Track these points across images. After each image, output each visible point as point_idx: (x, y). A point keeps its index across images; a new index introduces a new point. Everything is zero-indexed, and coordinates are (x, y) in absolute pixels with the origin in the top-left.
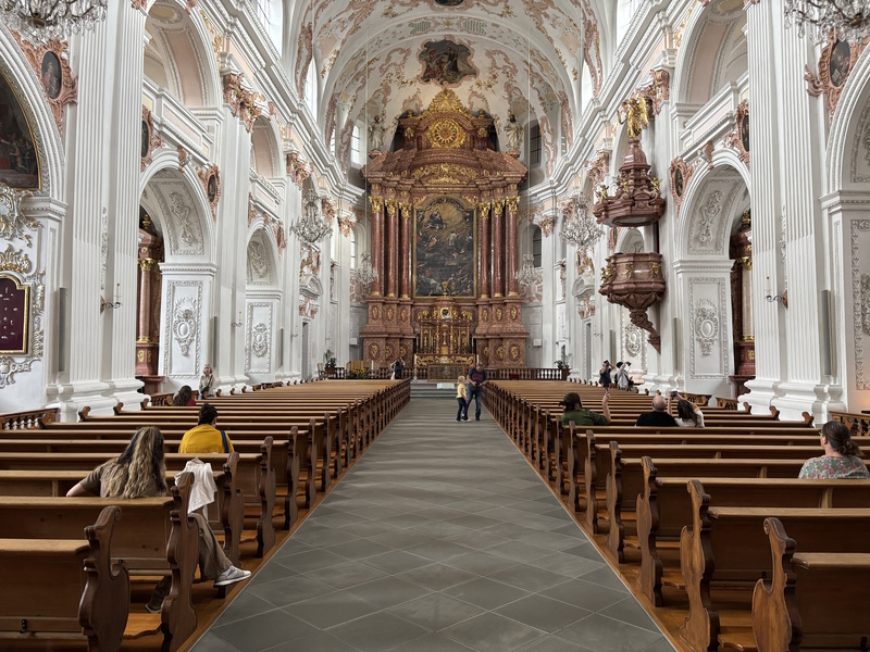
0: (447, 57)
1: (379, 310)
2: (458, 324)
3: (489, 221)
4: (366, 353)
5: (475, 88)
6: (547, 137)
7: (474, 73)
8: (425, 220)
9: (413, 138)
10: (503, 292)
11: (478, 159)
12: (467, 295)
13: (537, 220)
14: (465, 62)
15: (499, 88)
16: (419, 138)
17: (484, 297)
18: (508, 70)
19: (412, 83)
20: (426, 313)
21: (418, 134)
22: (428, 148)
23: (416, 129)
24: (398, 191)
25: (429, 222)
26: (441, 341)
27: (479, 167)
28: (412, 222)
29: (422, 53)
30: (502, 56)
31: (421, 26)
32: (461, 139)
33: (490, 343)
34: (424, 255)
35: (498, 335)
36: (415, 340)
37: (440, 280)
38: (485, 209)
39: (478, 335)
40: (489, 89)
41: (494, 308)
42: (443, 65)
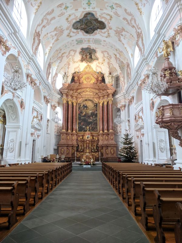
0: (88, 54)
1: (64, 136)
2: (92, 141)
3: (103, 107)
4: (59, 152)
5: (98, 64)
6: (121, 79)
7: (97, 59)
8: (81, 106)
9: (77, 80)
10: (108, 130)
11: (99, 87)
12: (95, 131)
13: (119, 106)
14: (94, 55)
15: (106, 64)
16: (79, 80)
17: (101, 132)
18: (109, 58)
19: (77, 62)
20: (81, 137)
21: (79, 79)
22: (82, 83)
23: (79, 77)
24: (72, 97)
25: (82, 107)
26: (86, 147)
27: (99, 89)
28: (77, 107)
29: (80, 52)
30: (106, 53)
31: (80, 42)
32: (93, 81)
33: (104, 148)
34: (81, 117)
35: (107, 145)
36: (77, 147)
37: (86, 126)
38: (101, 103)
39: (99, 145)
40: (103, 64)
41: (105, 136)
42: (87, 56)
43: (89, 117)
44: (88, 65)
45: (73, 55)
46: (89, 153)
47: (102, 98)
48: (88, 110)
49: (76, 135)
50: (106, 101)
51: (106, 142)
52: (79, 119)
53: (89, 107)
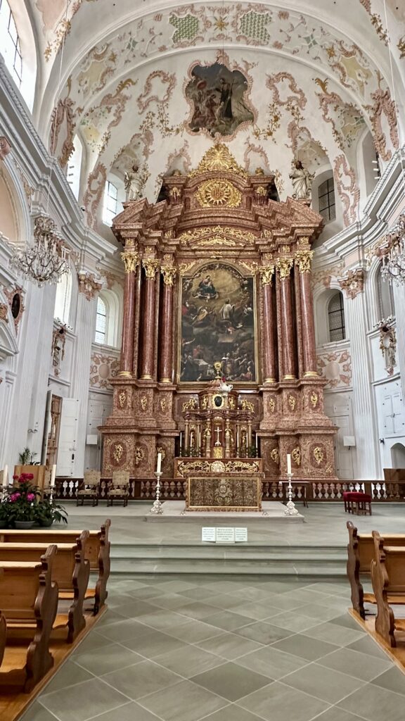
1: (128, 396)
2: (236, 416)
3: (273, 288)
4: (107, 456)
5: (253, 140)
6: (343, 181)
8: (193, 289)
9: (179, 198)
10: (297, 373)
11: (257, 217)
12: (247, 380)
13: (336, 282)
15: (282, 135)
16: (186, 201)
17: (270, 381)
18: (294, 103)
19: (178, 131)
21: (186, 195)
22: (196, 209)
23: (183, 189)
24: (160, 253)
25: (198, 291)
26: (213, 440)
27: (259, 229)
28: (177, 290)
31: (186, 27)
32: (236, 200)
33: (281, 442)
34: (192, 329)
35: (294, 431)
36: (177, 439)
37: (212, 361)
38: (267, 274)
39: (263, 431)
40: (269, 138)
41: (285, 394)
42: (214, 108)
43: (221, 327)
44: (217, 147)
45: (161, 98)
46: (224, 461)
47: (268, 256)
48: (219, 304)
49: (175, 393)
50: (285, 266)
51: (288, 421)
52: (184, 336)
53: (222, 291)
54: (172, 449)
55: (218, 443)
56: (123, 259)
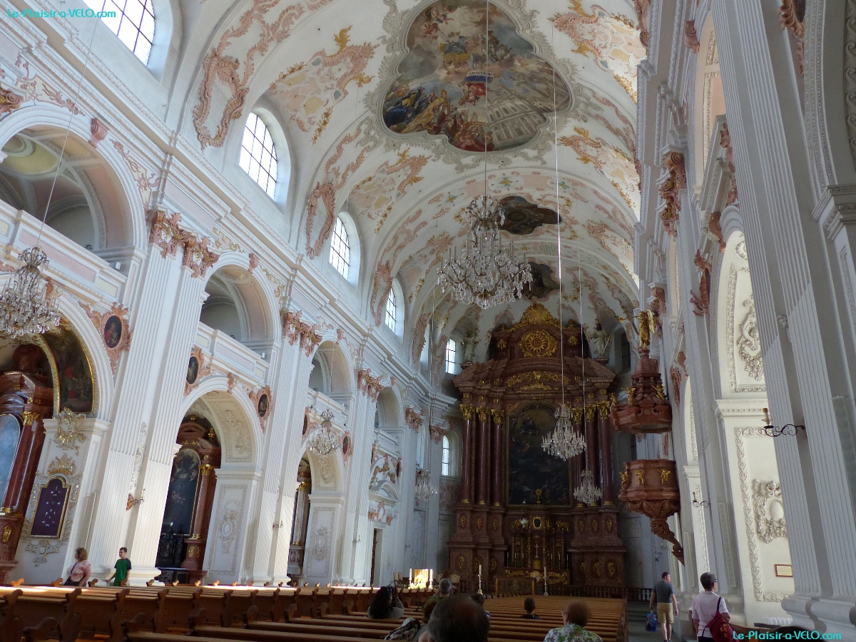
1: (466, 519)
2: (550, 536)
3: (583, 427)
4: (452, 565)
5: (562, 301)
6: (632, 342)
7: (559, 288)
8: (519, 426)
9: (505, 349)
10: (599, 501)
11: (568, 365)
12: (563, 504)
14: (550, 279)
15: (584, 299)
16: (512, 348)
17: (580, 506)
18: (589, 283)
21: (511, 345)
22: (520, 357)
23: (508, 340)
24: (489, 399)
25: (522, 428)
27: (571, 374)
28: (505, 428)
30: (582, 272)
32: (553, 348)
34: (517, 460)
35: (594, 549)
36: (506, 552)
37: (534, 488)
38: (578, 414)
39: (573, 548)
40: (576, 301)
41: (589, 517)
43: (541, 459)
44: (535, 306)
46: (541, 571)
47: (578, 399)
48: (539, 438)
49: (504, 515)
50: (590, 411)
52: (511, 466)
53: (541, 427)
54: (502, 560)
55: (537, 556)
56: (462, 409)
